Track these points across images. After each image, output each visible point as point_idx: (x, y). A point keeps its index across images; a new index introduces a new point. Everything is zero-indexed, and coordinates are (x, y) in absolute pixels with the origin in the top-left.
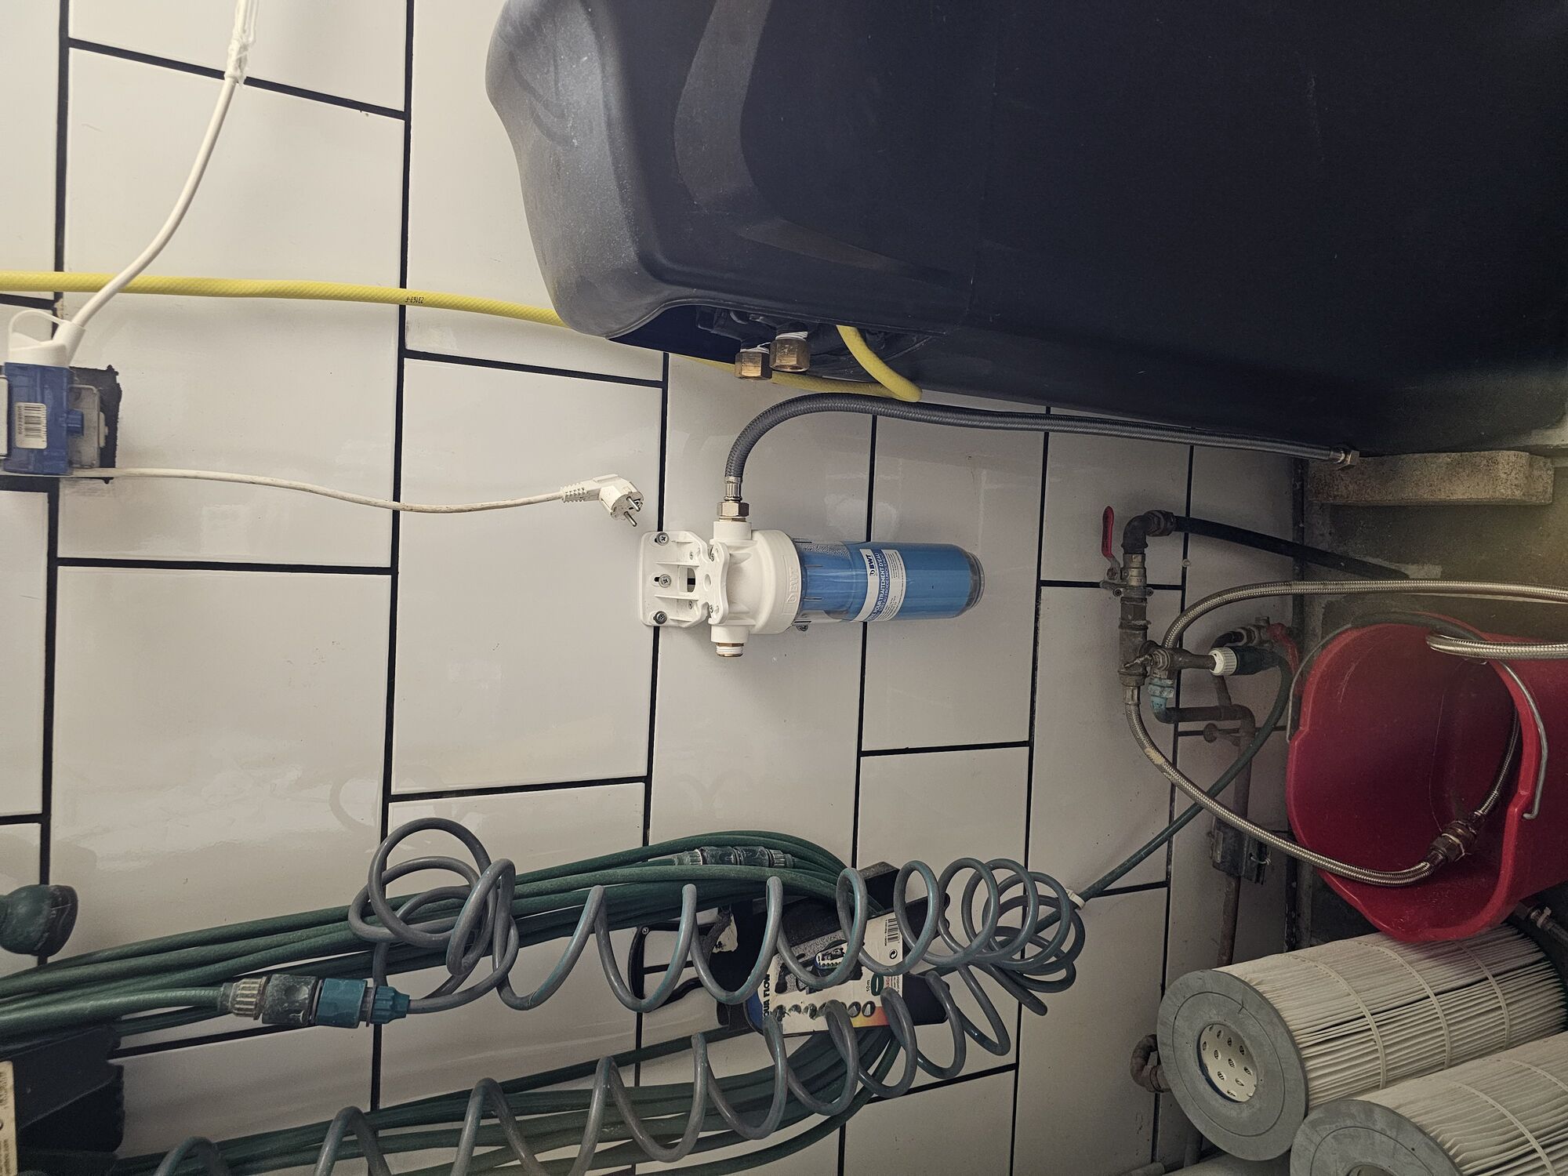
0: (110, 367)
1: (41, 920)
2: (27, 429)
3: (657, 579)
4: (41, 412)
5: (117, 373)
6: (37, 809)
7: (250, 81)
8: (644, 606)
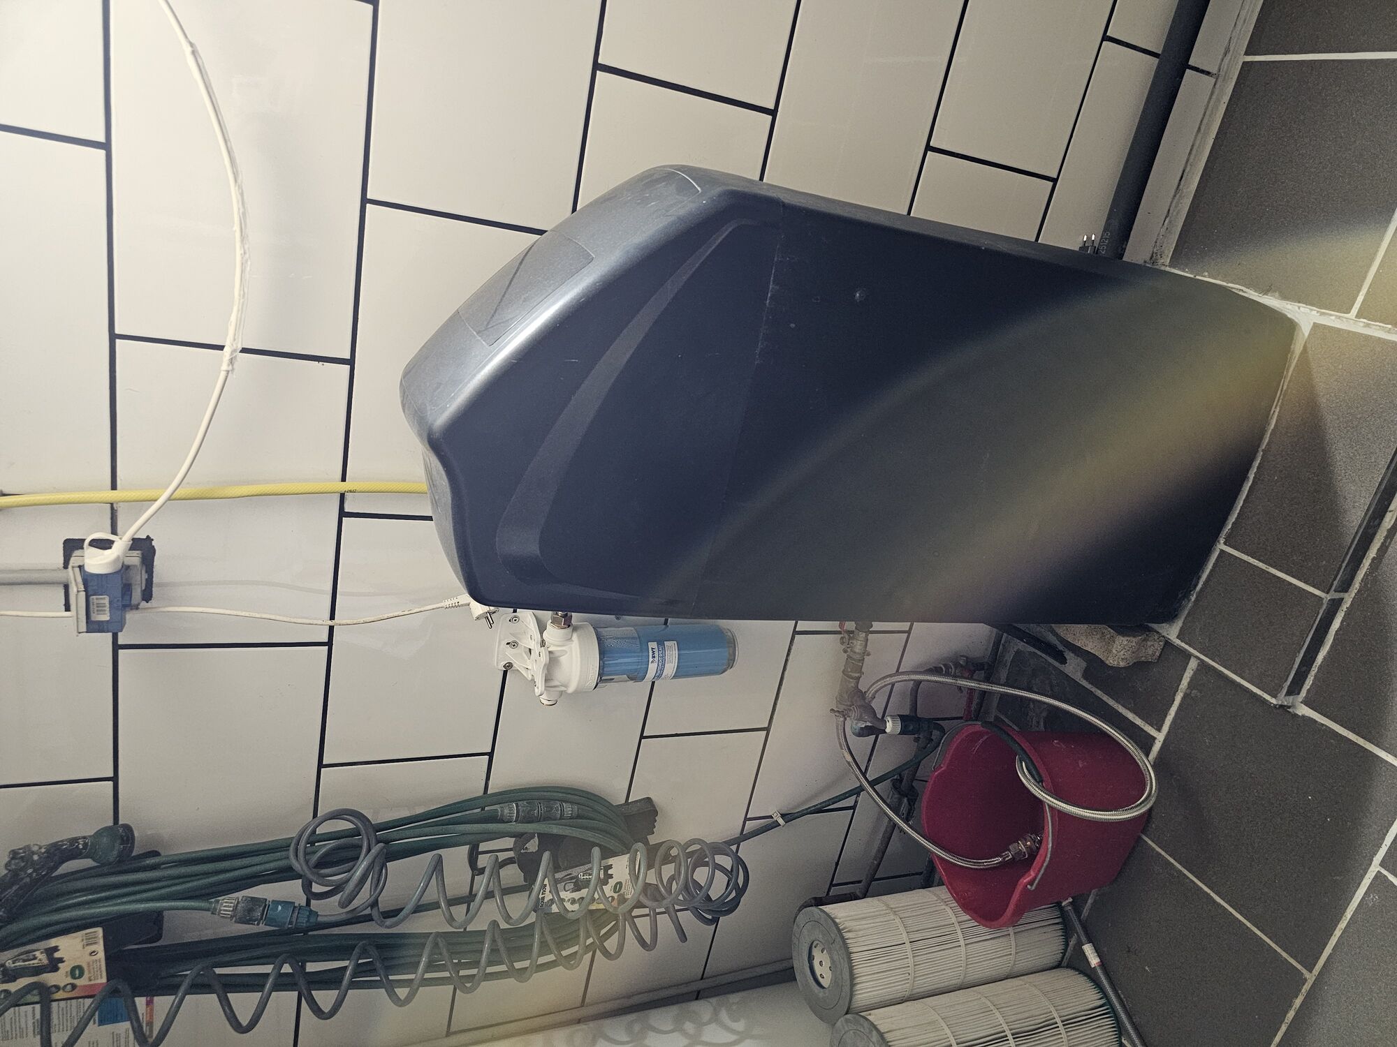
0: (148, 536)
1: (115, 853)
2: (97, 611)
3: (508, 644)
4: (105, 600)
5: (153, 540)
6: (111, 774)
7: (244, 350)
8: (497, 659)
